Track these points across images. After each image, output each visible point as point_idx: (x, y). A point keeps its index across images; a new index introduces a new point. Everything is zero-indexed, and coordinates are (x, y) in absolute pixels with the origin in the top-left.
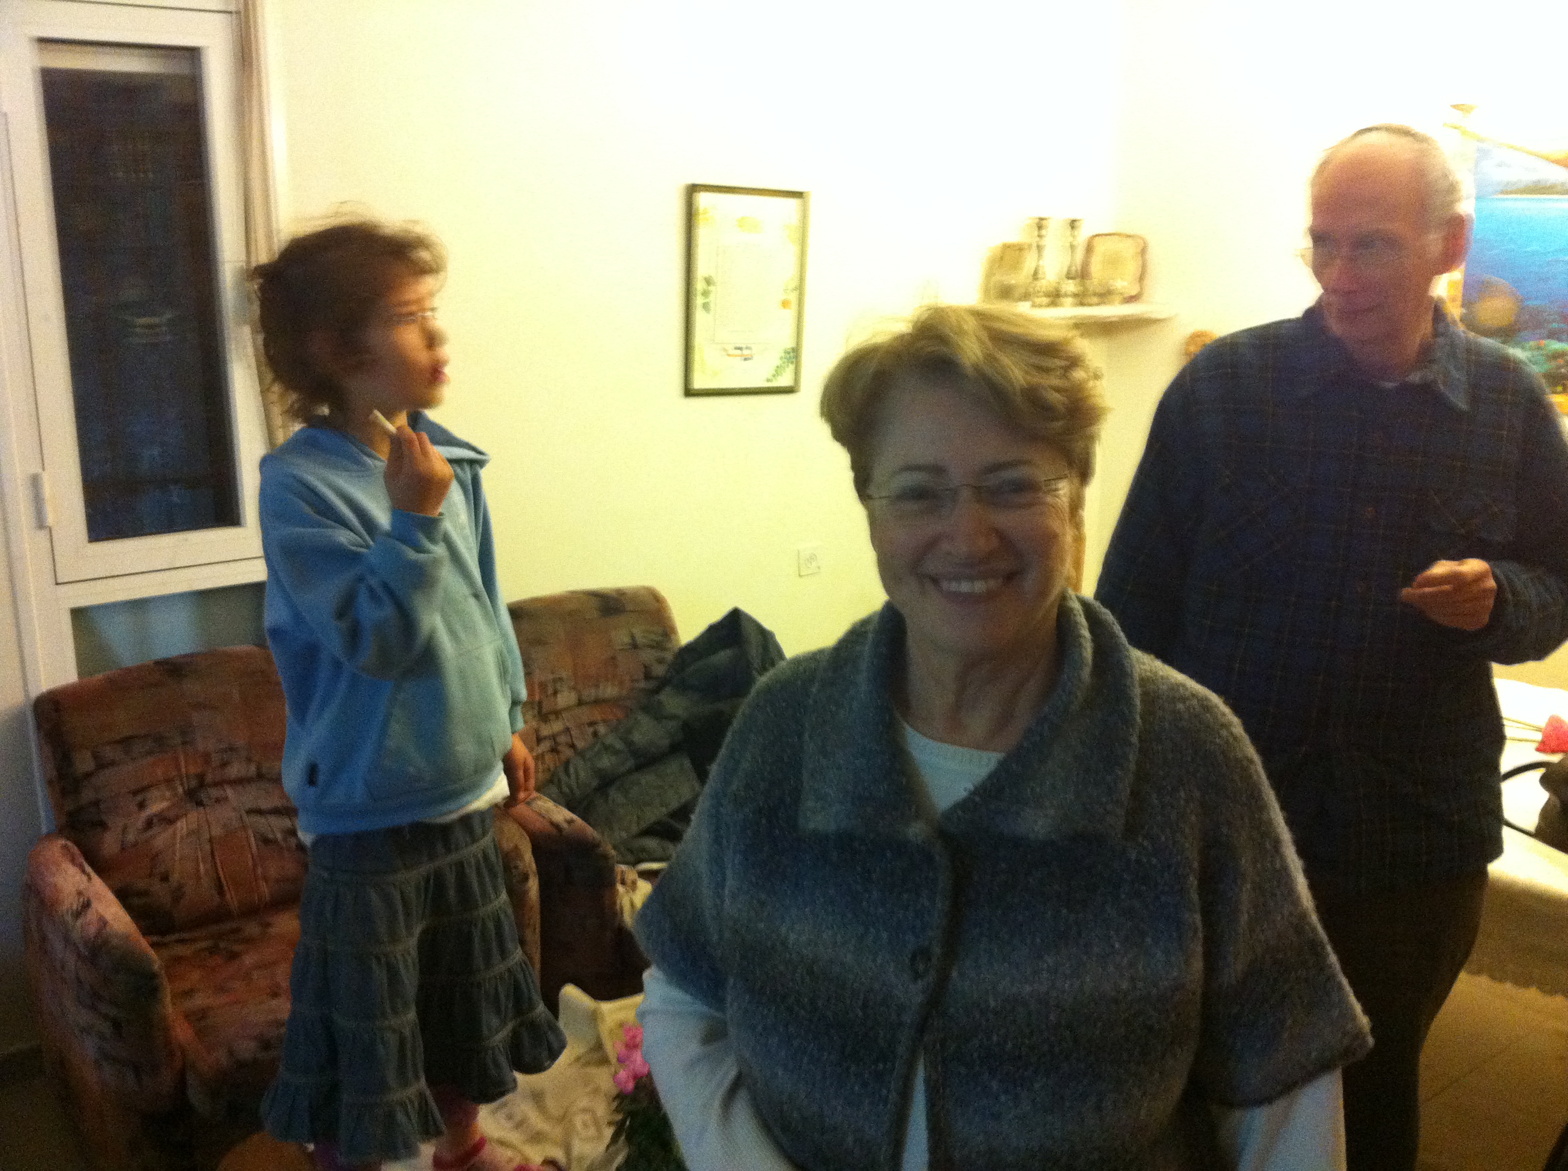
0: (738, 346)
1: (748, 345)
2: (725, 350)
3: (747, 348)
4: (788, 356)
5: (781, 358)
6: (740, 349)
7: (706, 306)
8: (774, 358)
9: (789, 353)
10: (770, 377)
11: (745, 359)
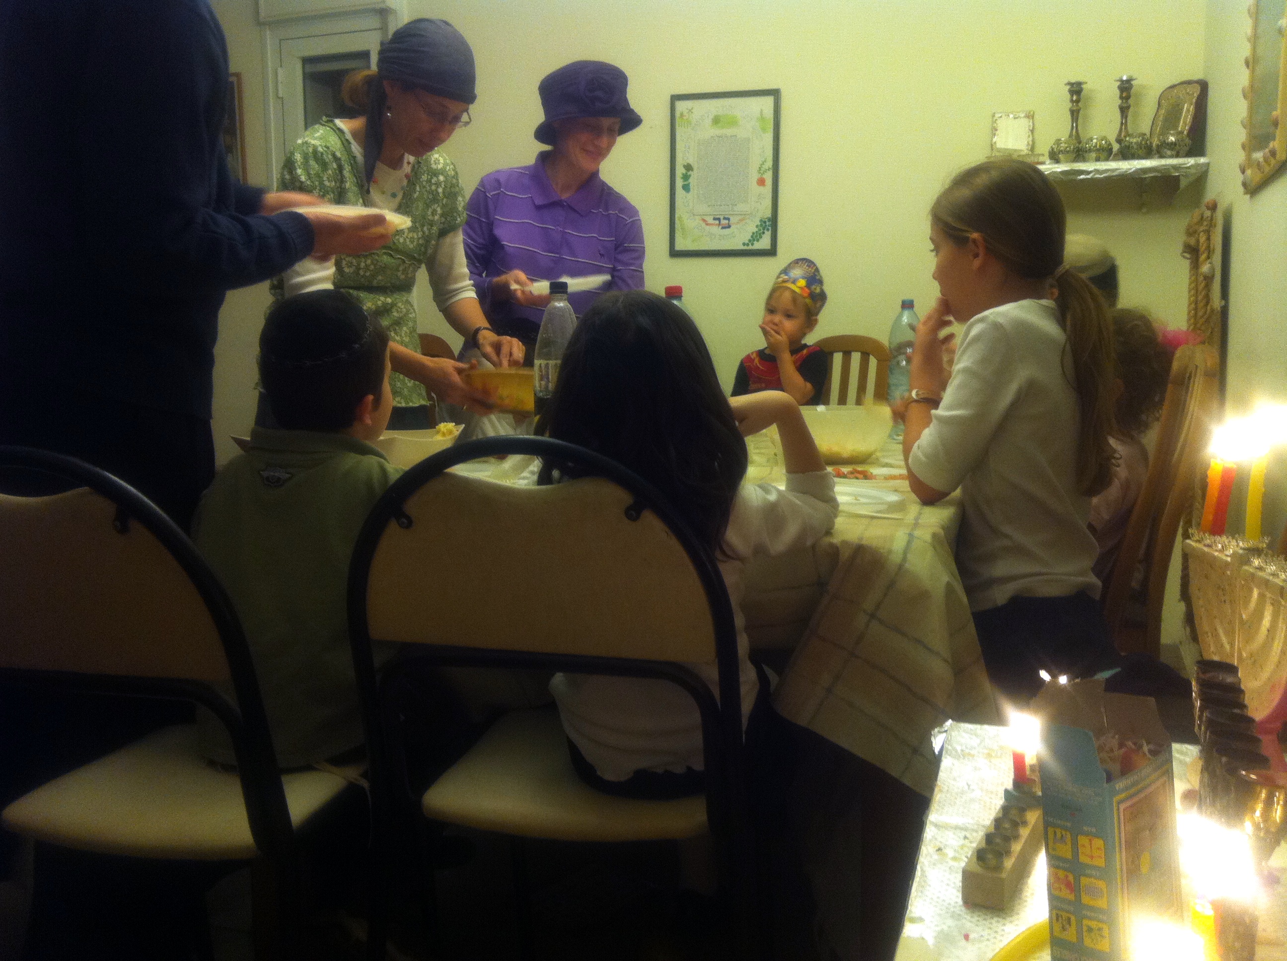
0: (718, 217)
1: (727, 216)
2: (704, 220)
3: (725, 218)
4: (764, 224)
5: (757, 226)
6: (719, 219)
7: (686, 188)
8: (752, 227)
9: (765, 222)
10: (747, 242)
11: (723, 228)
